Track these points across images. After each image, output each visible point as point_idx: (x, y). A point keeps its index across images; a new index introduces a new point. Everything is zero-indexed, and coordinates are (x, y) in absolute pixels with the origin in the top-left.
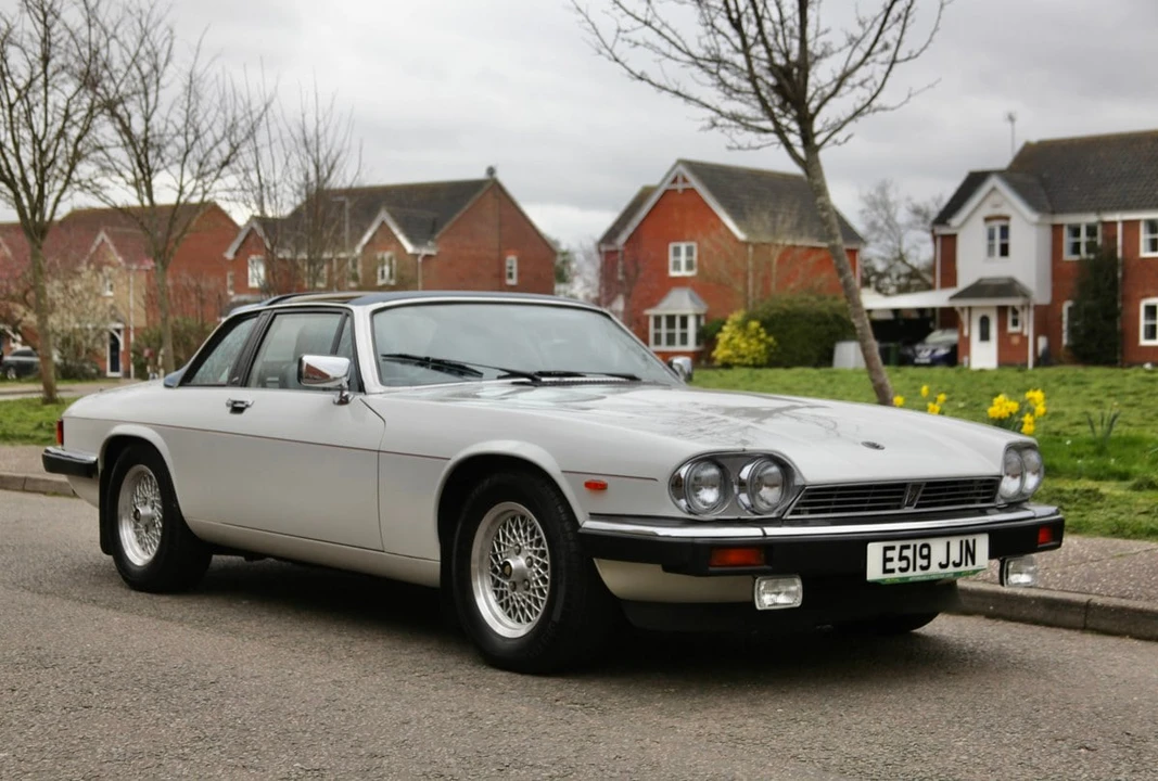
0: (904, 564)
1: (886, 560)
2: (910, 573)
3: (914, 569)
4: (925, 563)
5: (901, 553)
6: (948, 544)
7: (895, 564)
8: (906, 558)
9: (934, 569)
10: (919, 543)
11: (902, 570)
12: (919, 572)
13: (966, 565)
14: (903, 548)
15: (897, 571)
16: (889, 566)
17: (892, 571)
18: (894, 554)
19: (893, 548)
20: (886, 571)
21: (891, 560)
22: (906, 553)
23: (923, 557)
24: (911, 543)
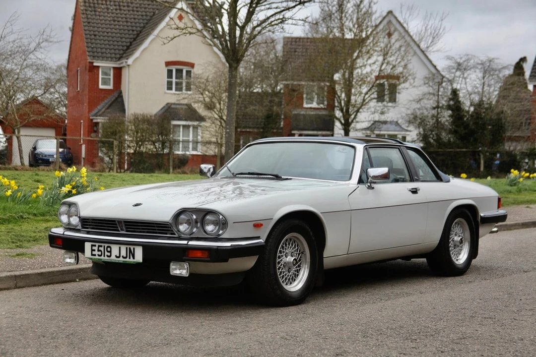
0: (100, 253)
1: (93, 250)
2: (102, 257)
3: (104, 256)
4: (109, 254)
5: (98, 248)
6: (120, 248)
7: (96, 253)
8: (101, 251)
9: (113, 258)
10: (106, 245)
11: (99, 255)
12: (106, 258)
13: (130, 258)
14: (99, 246)
15: (97, 255)
16: (94, 253)
17: (95, 255)
18: (96, 248)
19: (95, 246)
20: (92, 255)
21: (94, 250)
22: (100, 248)
23: (108, 252)
24: (103, 245)
